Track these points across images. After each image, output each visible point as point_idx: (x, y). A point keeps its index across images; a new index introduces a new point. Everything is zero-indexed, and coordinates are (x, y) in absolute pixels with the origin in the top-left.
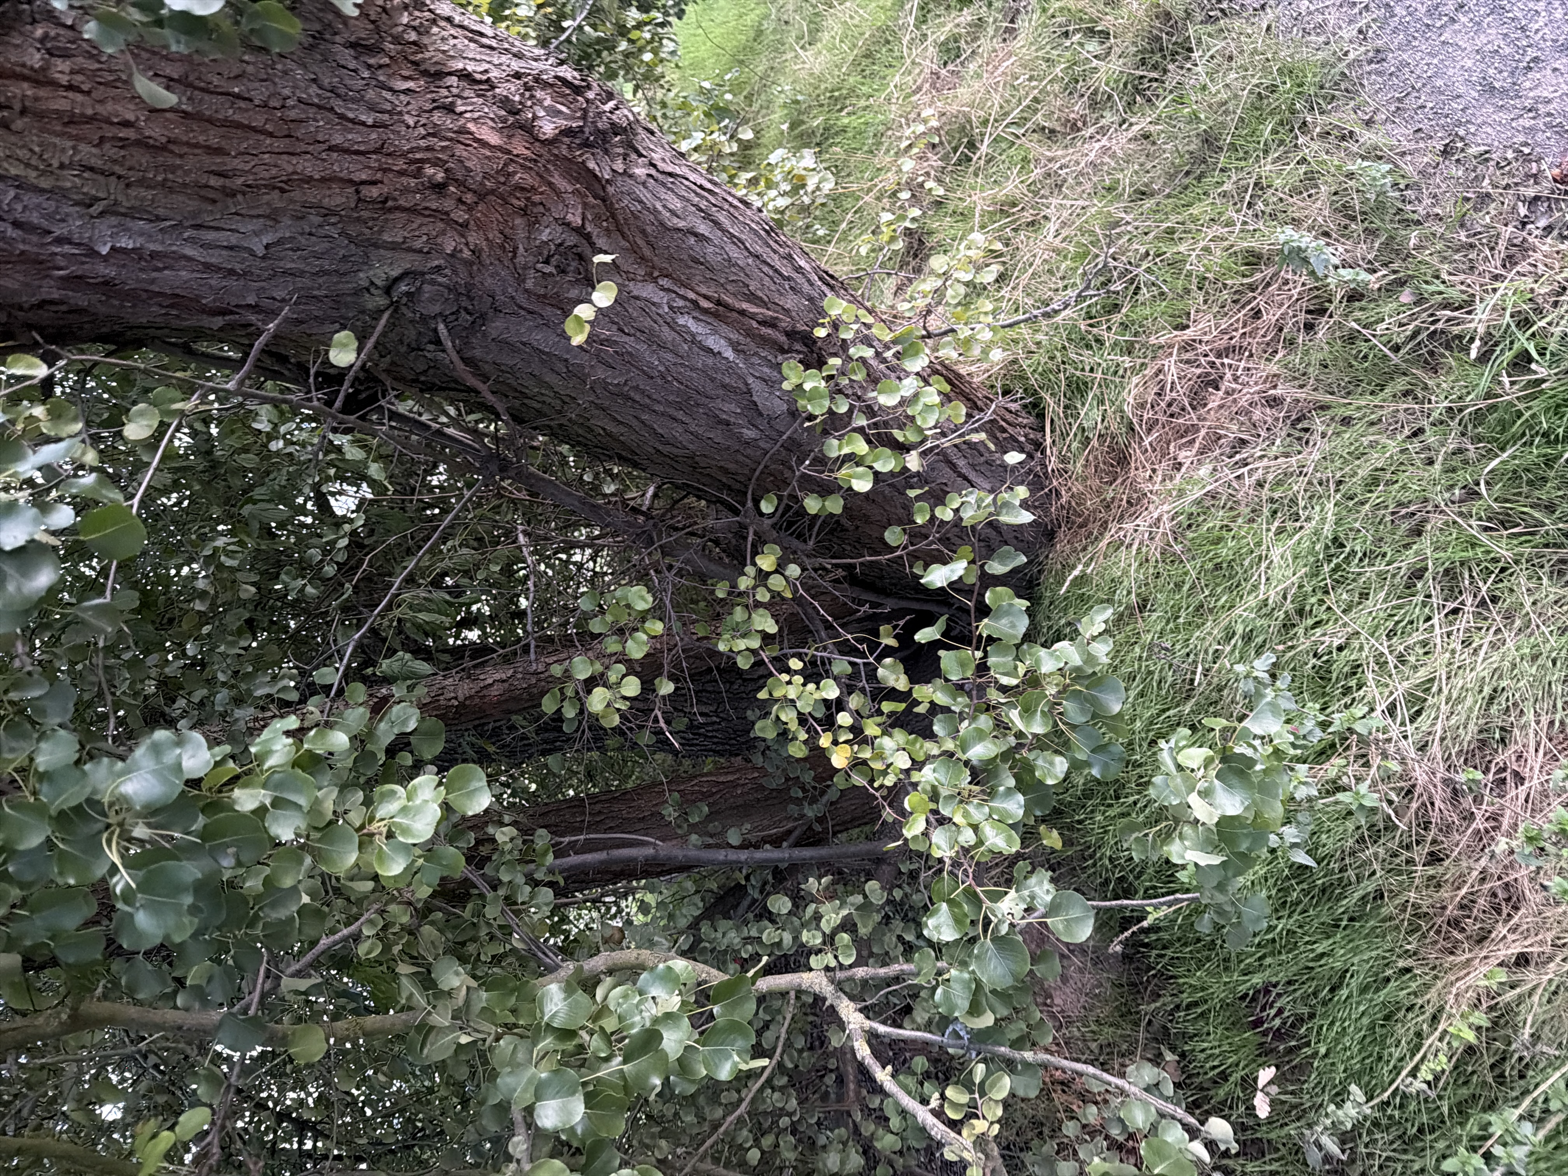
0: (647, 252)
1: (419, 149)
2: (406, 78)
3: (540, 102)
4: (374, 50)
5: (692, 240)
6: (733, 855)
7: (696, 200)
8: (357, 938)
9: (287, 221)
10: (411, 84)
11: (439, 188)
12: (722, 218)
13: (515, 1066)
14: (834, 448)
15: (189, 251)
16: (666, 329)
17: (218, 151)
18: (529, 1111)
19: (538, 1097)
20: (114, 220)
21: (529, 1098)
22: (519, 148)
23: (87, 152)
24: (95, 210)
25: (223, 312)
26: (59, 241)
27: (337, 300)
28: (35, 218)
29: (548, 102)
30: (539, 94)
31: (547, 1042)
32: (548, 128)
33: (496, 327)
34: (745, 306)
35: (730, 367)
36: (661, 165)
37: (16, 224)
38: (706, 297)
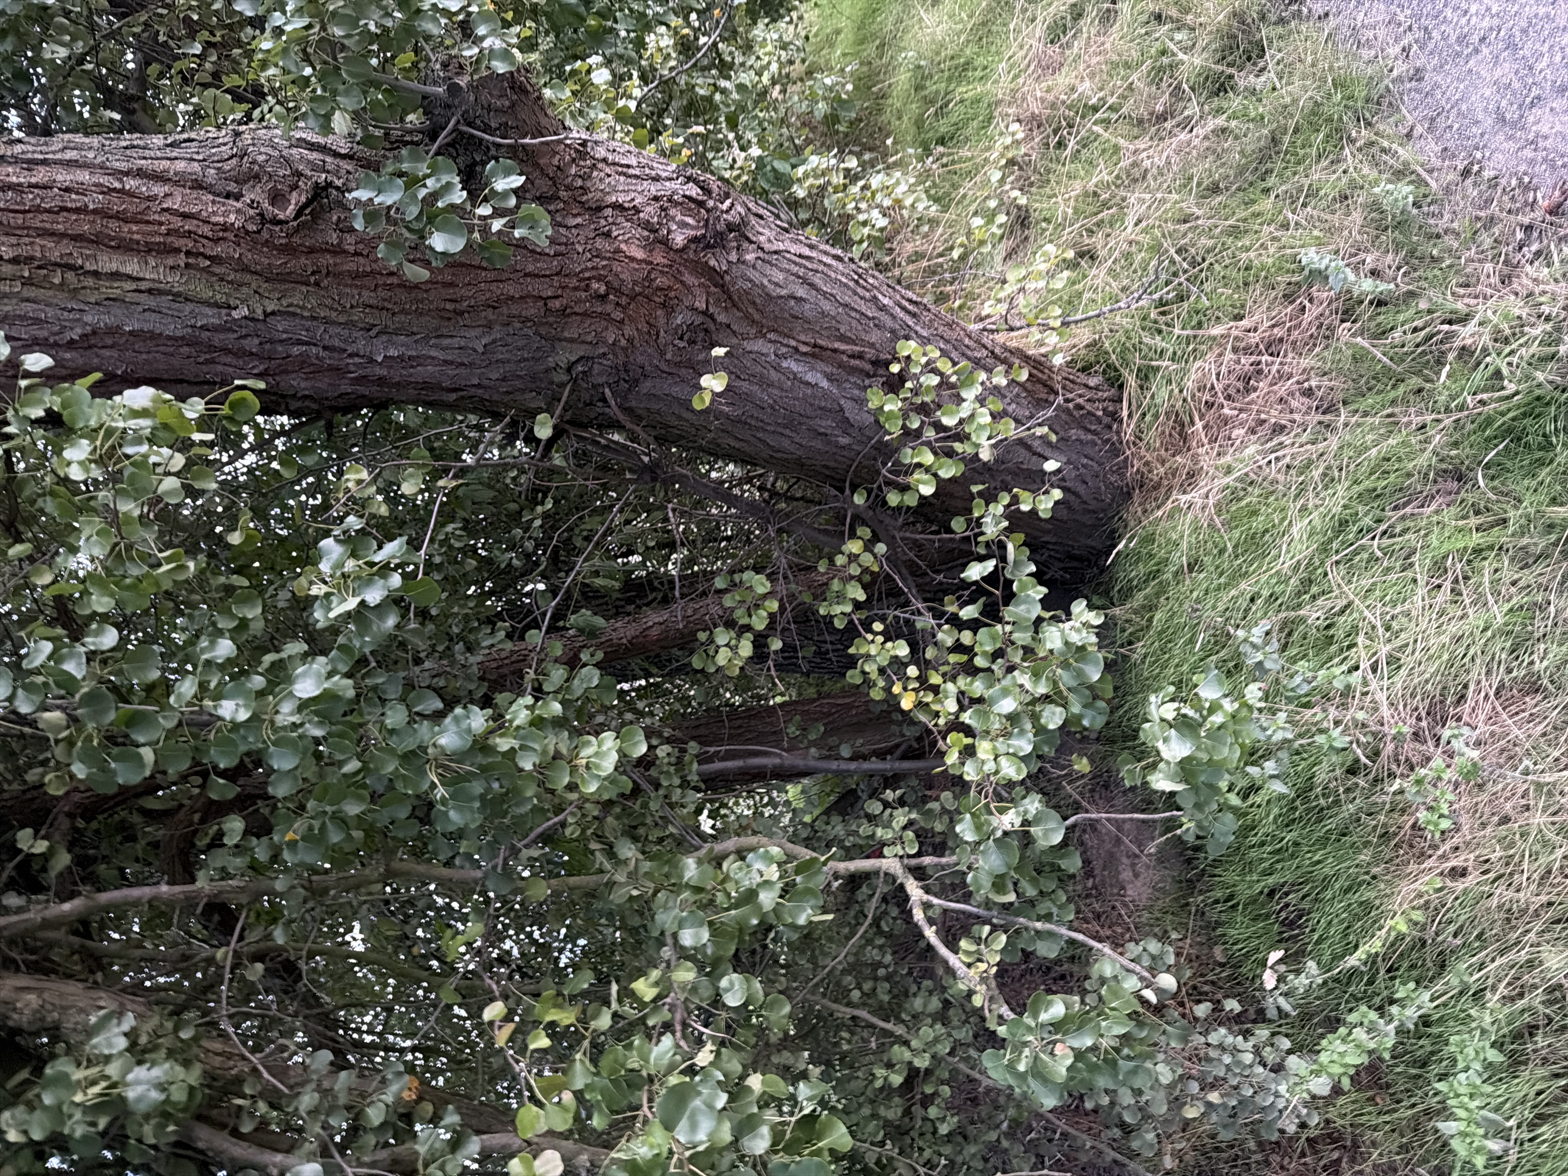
0: (757, 316)
1: (587, 269)
2: (575, 216)
3: (673, 218)
4: (555, 198)
5: (792, 303)
6: (844, 766)
7: (795, 269)
8: (563, 824)
9: (497, 328)
10: (579, 220)
11: (603, 298)
12: (817, 280)
13: (666, 908)
14: (908, 456)
15: (433, 353)
16: (773, 372)
17: (452, 285)
18: (675, 936)
19: (680, 927)
20: (384, 338)
21: (674, 928)
22: (659, 258)
23: (367, 296)
24: (373, 333)
25: (455, 390)
26: (351, 356)
27: (534, 378)
28: (337, 343)
29: (679, 217)
30: (672, 212)
31: (686, 895)
32: (679, 239)
33: (646, 386)
34: (837, 345)
35: (825, 394)
36: (767, 246)
37: (325, 348)
38: (805, 343)
